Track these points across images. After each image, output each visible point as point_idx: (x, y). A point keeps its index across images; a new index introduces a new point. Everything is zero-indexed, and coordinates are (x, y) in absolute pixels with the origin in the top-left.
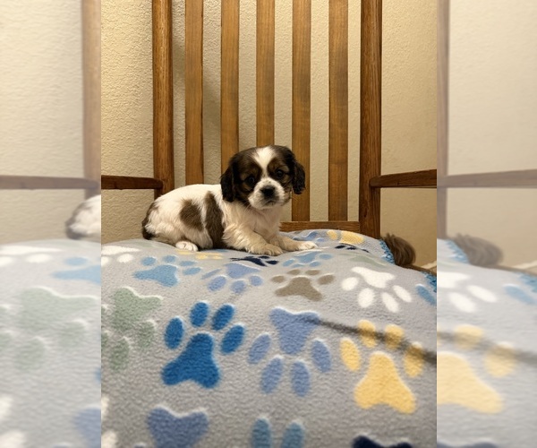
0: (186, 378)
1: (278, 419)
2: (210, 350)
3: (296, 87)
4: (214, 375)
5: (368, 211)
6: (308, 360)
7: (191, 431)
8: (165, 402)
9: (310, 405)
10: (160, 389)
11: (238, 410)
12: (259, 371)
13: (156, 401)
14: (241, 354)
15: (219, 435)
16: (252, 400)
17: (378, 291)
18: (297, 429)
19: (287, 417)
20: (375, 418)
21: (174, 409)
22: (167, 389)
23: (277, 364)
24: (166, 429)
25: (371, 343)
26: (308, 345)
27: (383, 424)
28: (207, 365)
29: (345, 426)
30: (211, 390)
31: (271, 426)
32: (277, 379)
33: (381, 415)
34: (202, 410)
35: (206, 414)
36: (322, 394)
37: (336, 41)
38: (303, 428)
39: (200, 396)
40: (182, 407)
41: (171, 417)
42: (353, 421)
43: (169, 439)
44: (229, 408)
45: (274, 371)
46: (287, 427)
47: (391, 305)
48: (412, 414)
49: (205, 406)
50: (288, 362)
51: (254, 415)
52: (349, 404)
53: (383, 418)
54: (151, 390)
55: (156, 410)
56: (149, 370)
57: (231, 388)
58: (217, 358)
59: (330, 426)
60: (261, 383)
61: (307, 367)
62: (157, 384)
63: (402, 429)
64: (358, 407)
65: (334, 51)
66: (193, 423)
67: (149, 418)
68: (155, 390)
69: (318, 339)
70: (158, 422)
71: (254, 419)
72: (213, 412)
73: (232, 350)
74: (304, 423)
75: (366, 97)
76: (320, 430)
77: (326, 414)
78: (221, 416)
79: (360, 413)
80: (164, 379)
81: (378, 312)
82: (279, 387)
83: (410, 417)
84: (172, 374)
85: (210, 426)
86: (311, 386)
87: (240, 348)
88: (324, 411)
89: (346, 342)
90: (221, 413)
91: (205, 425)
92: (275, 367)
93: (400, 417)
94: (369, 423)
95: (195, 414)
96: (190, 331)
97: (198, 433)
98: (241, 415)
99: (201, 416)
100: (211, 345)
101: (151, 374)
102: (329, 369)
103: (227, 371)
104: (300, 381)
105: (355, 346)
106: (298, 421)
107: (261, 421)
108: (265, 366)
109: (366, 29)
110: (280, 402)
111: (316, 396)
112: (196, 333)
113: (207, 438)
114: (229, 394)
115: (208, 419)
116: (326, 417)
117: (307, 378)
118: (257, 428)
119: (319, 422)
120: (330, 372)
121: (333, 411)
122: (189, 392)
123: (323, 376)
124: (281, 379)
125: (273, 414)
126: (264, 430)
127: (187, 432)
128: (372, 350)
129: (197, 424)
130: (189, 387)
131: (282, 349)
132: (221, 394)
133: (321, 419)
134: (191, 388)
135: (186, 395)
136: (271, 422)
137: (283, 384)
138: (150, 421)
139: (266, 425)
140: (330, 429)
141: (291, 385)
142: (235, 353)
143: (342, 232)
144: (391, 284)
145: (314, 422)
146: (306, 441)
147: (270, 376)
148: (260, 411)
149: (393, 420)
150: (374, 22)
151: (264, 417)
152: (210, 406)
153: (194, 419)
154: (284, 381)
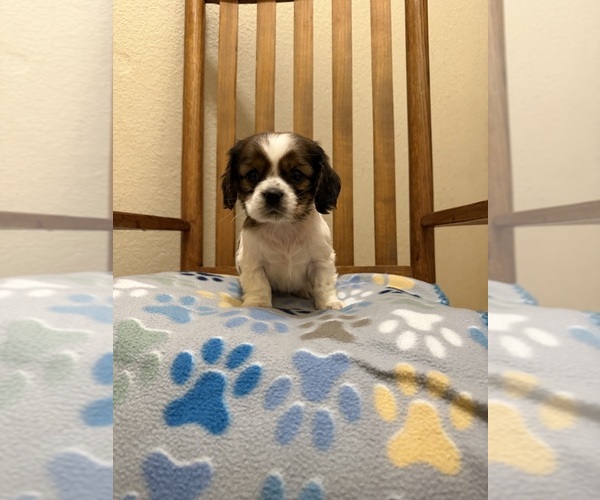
0: (191, 420)
1: (293, 476)
2: (221, 391)
3: (337, 120)
4: (223, 420)
5: (421, 254)
6: (333, 408)
7: (191, 484)
8: (164, 445)
9: (333, 461)
10: (161, 430)
11: (247, 462)
12: (275, 418)
13: (155, 444)
14: (256, 397)
15: (223, 490)
16: (264, 452)
17: (421, 334)
18: (315, 490)
19: (304, 474)
20: (411, 480)
21: (174, 456)
22: (169, 431)
23: (297, 412)
24: (164, 479)
25: (409, 389)
26: (335, 391)
27: (420, 486)
28: (216, 408)
29: (373, 486)
30: (218, 437)
31: (284, 483)
32: (295, 429)
33: (418, 476)
34: (206, 460)
35: (211, 464)
36: (348, 448)
37: (380, 71)
38: (322, 488)
39: (205, 444)
40: (183, 454)
41: (170, 464)
42: (383, 480)
43: (166, 491)
44: (237, 460)
45: (292, 419)
46: (304, 486)
47: (437, 349)
48: (456, 476)
49: (210, 455)
50: (310, 410)
51: (265, 470)
52: (380, 460)
53: (420, 480)
54: (151, 430)
55: (154, 454)
56: (150, 406)
57: (241, 436)
58: (229, 401)
59: (355, 486)
60: (276, 433)
61: (331, 416)
62: (158, 424)
63: (444, 494)
64: (391, 465)
65: (378, 81)
66: (195, 474)
67: (145, 463)
68: (154, 431)
69: (347, 384)
70: (156, 472)
72: (218, 463)
73: (246, 393)
74: (324, 483)
75: (414, 128)
76: (343, 491)
77: (351, 471)
78: (227, 468)
79: (392, 471)
80: (166, 419)
81: (420, 355)
82: (297, 439)
83: (453, 480)
84: (175, 414)
85: (213, 479)
86: (334, 439)
87: (255, 390)
88: (349, 468)
89: (381, 388)
90: (227, 464)
91: (208, 478)
92: (295, 416)
93: (441, 478)
94: (403, 485)
95: (197, 464)
96: (200, 367)
97: (200, 487)
98: (250, 469)
99: (204, 467)
100: (223, 385)
101: (151, 410)
102: (358, 418)
103: (238, 416)
104: (323, 433)
105: (391, 394)
106: (317, 480)
107: (273, 478)
108: (282, 413)
109: (411, 58)
110: (297, 456)
111: (340, 450)
113: (209, 493)
114: (237, 443)
115: (212, 472)
116: (351, 476)
117: (331, 429)
118: (267, 485)
119: (342, 481)
120: (359, 422)
121: (360, 469)
122: (193, 437)
123: (350, 426)
124: (300, 429)
125: (288, 469)
126: (275, 489)
127: (186, 485)
128: (411, 398)
129: (199, 476)
130: (194, 431)
131: (304, 395)
132: (229, 443)
133: (344, 478)
134: (197, 433)
135: (190, 440)
136: (285, 479)
137: (302, 435)
138: (145, 466)
139: (279, 483)
140: (355, 490)
141: (311, 436)
142: (249, 397)
143: (390, 276)
144: (437, 326)
145: (337, 482)
147: (287, 426)
148: (272, 464)
149: (433, 482)
150: (420, 51)
151: (276, 473)
152: (216, 455)
153: (196, 470)
154: (304, 431)
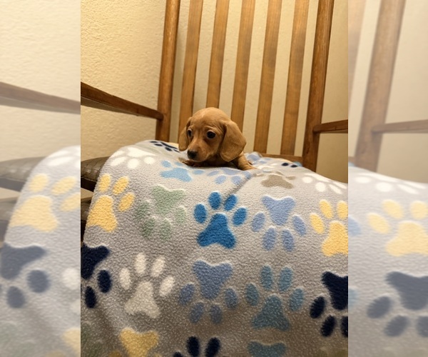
0: (214, 242)
1: (276, 265)
2: (226, 223)
4: (232, 240)
5: (310, 150)
6: (291, 228)
7: (222, 274)
8: (203, 257)
9: (295, 256)
10: (198, 249)
11: (251, 261)
12: (261, 236)
13: (197, 257)
14: (247, 225)
15: (240, 276)
16: (259, 255)
17: (326, 184)
18: (288, 271)
19: (282, 264)
21: (209, 262)
22: (202, 249)
23: (272, 231)
24: (206, 274)
25: (329, 215)
26: (290, 219)
28: (226, 234)
30: (232, 250)
31: (272, 269)
34: (227, 262)
35: (231, 264)
36: (303, 249)
38: (292, 270)
40: (214, 260)
41: (208, 266)
42: (322, 264)
43: (209, 280)
44: (245, 260)
45: (271, 236)
46: (282, 269)
49: (229, 260)
50: (279, 230)
51: (261, 264)
54: (192, 250)
55: (198, 262)
56: (188, 237)
57: (244, 248)
58: (231, 228)
60: (263, 244)
61: (291, 233)
62: (196, 247)
64: (325, 256)
66: (223, 269)
67: (194, 267)
68: (195, 250)
69: (296, 215)
70: (200, 269)
71: (261, 266)
72: (235, 263)
73: (241, 223)
74: (292, 267)
77: (305, 261)
78: (240, 265)
80: (200, 243)
82: (275, 246)
84: (203, 239)
85: (233, 271)
86: (295, 245)
87: (245, 221)
89: (313, 215)
90: (240, 263)
91: (231, 271)
94: (331, 264)
95: (223, 264)
96: (210, 213)
97: (227, 276)
98: (253, 264)
99: (227, 266)
101: (190, 240)
102: (306, 233)
103: (240, 237)
104: (288, 242)
105: (319, 218)
106: (289, 266)
107: (266, 267)
108: (264, 233)
110: (277, 255)
111: (299, 251)
112: (215, 214)
113: (233, 278)
114: (243, 252)
115: (232, 267)
116: (306, 263)
117: (292, 240)
118: (264, 271)
119: (302, 266)
120: (306, 235)
121: (310, 259)
122: (218, 251)
123: (302, 238)
124: (276, 241)
125: (272, 263)
126: (268, 272)
127: (219, 275)
128: (331, 220)
129: (226, 270)
130: (216, 247)
131: (274, 222)
132: (239, 252)
133: (302, 264)
134: (219, 248)
136: (272, 267)
137: (278, 244)
138: (195, 269)
139: (269, 269)
141: (283, 245)
142: (243, 225)
145: (299, 266)
146: (294, 277)
147: (269, 240)
148: (265, 261)
151: (267, 264)
152: (232, 259)
153: (223, 267)
154: (278, 242)
